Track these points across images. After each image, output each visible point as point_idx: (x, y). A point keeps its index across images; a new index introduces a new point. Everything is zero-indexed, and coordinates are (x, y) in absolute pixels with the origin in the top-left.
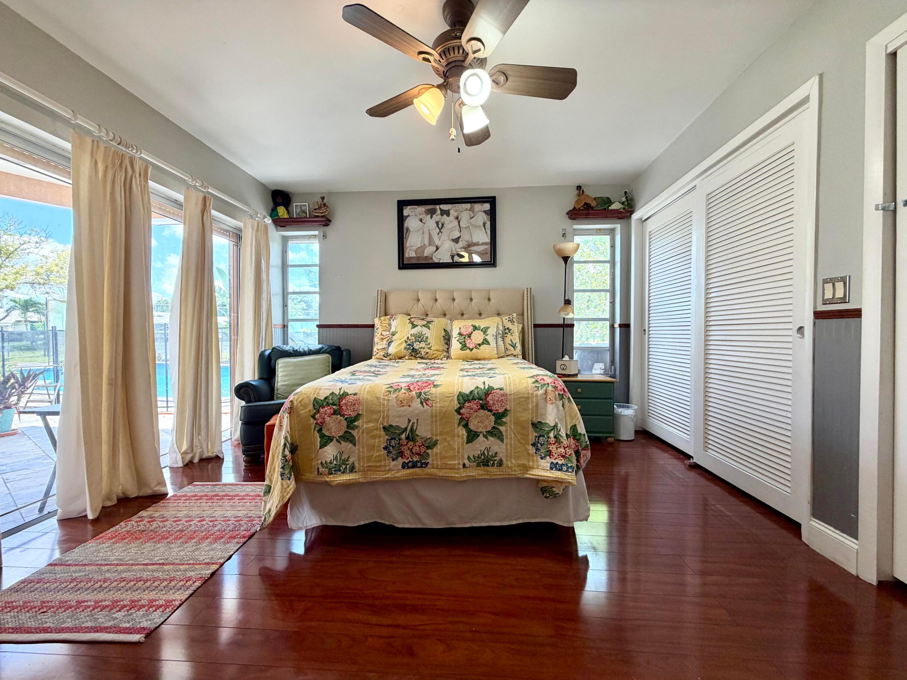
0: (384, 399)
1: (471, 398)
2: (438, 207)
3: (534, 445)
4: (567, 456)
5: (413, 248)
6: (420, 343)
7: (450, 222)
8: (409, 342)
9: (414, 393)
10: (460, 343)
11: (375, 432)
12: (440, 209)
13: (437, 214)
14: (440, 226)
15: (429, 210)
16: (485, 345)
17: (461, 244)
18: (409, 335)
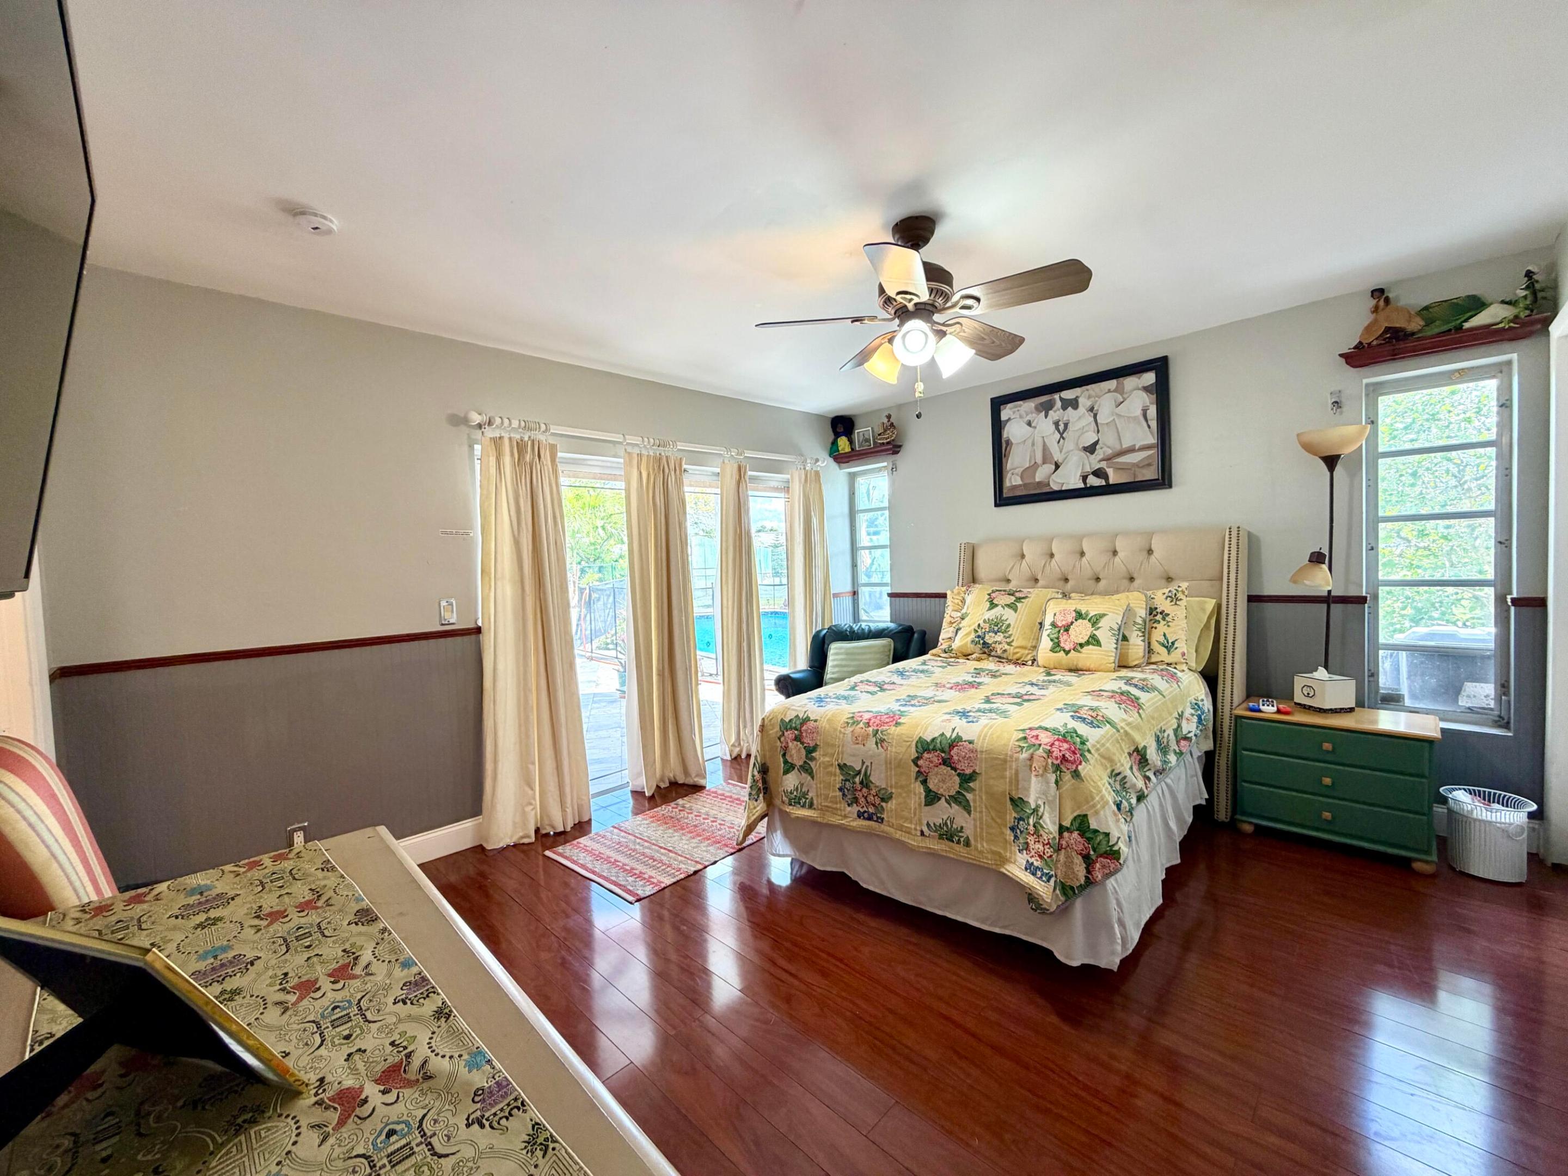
0: (840, 732)
1: (931, 747)
2: (1056, 396)
3: (1012, 829)
4: (1046, 857)
5: (1016, 471)
6: (996, 634)
7: (1080, 418)
8: (980, 633)
9: (871, 729)
10: (1052, 640)
11: (830, 769)
12: (1061, 399)
13: (1055, 408)
14: (1062, 429)
15: (1041, 404)
16: (1091, 647)
17: (1100, 453)
18: (981, 622)
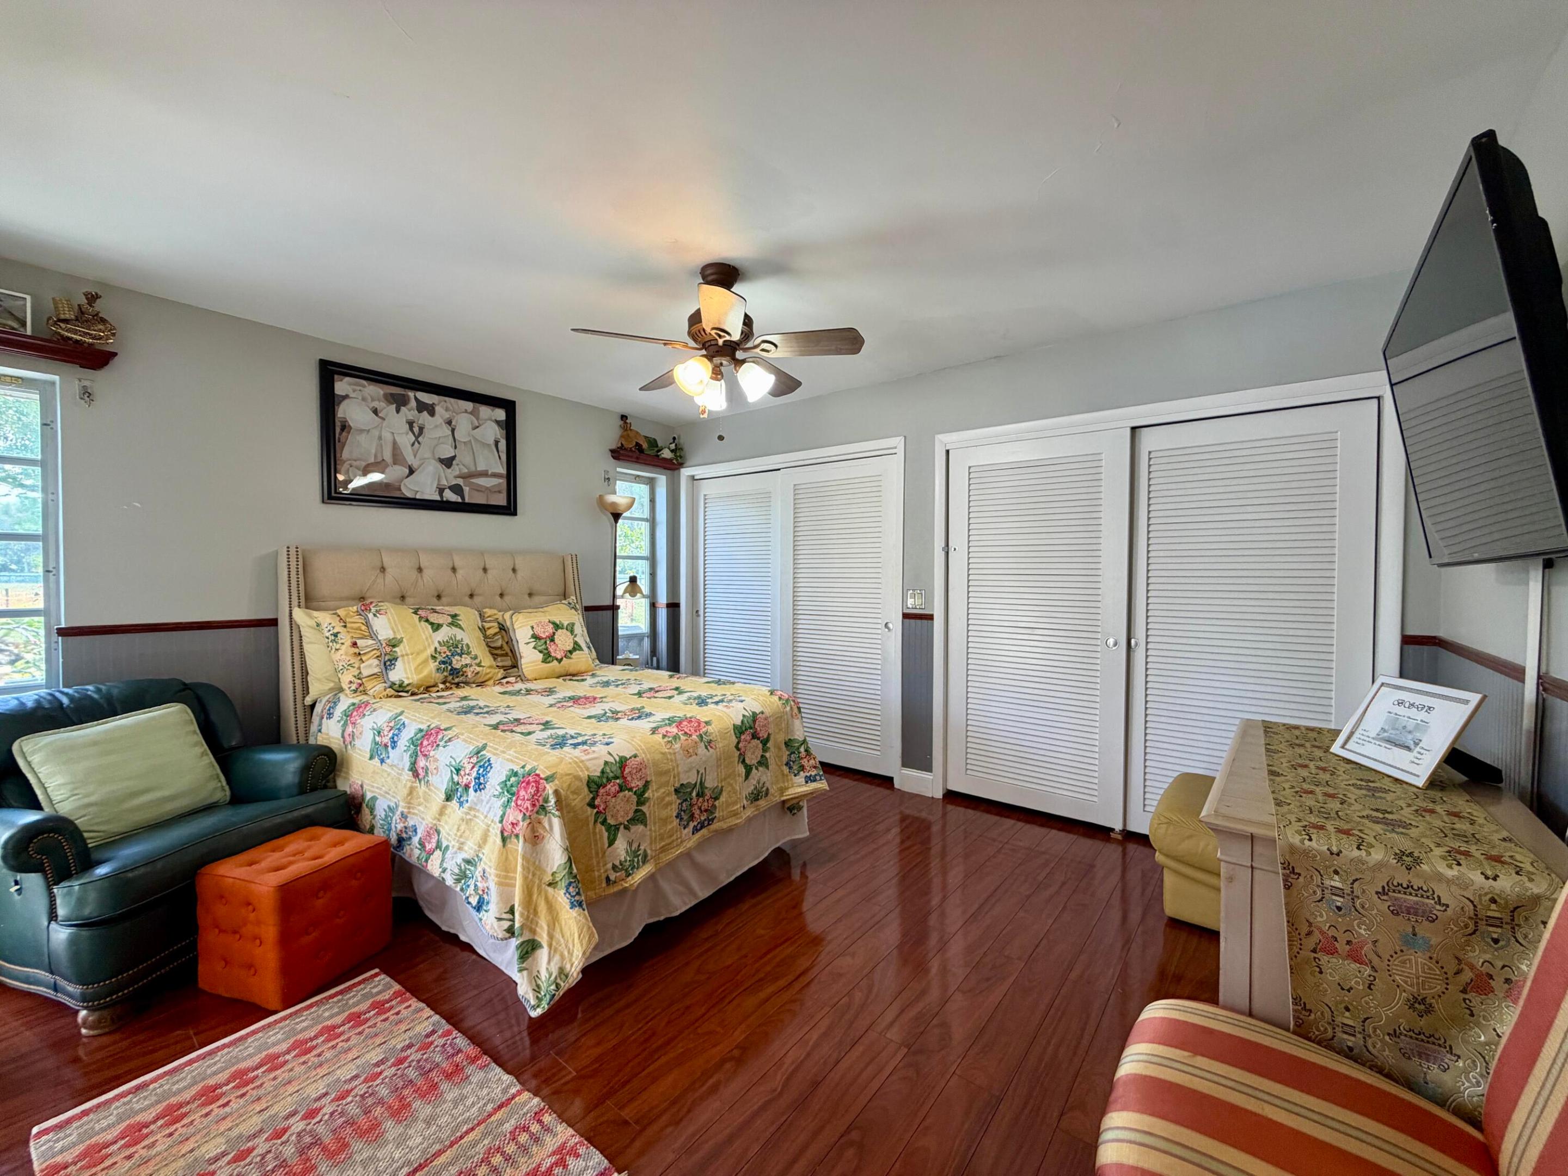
0: (670, 753)
1: (744, 729)
2: (411, 394)
3: (787, 764)
5: (357, 463)
6: (461, 656)
7: (436, 426)
9: (694, 737)
10: (541, 652)
12: (416, 398)
13: (409, 406)
14: (418, 432)
15: (392, 395)
16: (577, 652)
17: (456, 469)
